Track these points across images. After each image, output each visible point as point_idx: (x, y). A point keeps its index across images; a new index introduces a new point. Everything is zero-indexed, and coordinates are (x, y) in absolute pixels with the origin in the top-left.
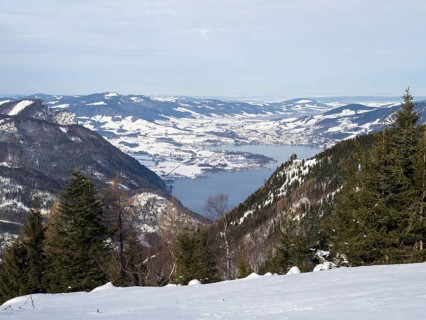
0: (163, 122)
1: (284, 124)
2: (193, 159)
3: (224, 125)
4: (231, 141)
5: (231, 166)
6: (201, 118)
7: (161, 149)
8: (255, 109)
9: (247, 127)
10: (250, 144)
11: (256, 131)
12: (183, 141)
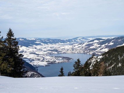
0: (31, 47)
1: (74, 46)
2: (43, 59)
3: (53, 47)
4: (56, 53)
5: (57, 61)
6: (45, 45)
7: (32, 56)
8: (63, 41)
9: (61, 48)
10: (63, 53)
11: (65, 49)
12: (39, 54)
